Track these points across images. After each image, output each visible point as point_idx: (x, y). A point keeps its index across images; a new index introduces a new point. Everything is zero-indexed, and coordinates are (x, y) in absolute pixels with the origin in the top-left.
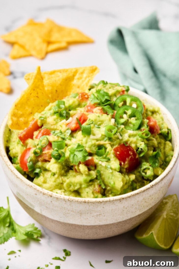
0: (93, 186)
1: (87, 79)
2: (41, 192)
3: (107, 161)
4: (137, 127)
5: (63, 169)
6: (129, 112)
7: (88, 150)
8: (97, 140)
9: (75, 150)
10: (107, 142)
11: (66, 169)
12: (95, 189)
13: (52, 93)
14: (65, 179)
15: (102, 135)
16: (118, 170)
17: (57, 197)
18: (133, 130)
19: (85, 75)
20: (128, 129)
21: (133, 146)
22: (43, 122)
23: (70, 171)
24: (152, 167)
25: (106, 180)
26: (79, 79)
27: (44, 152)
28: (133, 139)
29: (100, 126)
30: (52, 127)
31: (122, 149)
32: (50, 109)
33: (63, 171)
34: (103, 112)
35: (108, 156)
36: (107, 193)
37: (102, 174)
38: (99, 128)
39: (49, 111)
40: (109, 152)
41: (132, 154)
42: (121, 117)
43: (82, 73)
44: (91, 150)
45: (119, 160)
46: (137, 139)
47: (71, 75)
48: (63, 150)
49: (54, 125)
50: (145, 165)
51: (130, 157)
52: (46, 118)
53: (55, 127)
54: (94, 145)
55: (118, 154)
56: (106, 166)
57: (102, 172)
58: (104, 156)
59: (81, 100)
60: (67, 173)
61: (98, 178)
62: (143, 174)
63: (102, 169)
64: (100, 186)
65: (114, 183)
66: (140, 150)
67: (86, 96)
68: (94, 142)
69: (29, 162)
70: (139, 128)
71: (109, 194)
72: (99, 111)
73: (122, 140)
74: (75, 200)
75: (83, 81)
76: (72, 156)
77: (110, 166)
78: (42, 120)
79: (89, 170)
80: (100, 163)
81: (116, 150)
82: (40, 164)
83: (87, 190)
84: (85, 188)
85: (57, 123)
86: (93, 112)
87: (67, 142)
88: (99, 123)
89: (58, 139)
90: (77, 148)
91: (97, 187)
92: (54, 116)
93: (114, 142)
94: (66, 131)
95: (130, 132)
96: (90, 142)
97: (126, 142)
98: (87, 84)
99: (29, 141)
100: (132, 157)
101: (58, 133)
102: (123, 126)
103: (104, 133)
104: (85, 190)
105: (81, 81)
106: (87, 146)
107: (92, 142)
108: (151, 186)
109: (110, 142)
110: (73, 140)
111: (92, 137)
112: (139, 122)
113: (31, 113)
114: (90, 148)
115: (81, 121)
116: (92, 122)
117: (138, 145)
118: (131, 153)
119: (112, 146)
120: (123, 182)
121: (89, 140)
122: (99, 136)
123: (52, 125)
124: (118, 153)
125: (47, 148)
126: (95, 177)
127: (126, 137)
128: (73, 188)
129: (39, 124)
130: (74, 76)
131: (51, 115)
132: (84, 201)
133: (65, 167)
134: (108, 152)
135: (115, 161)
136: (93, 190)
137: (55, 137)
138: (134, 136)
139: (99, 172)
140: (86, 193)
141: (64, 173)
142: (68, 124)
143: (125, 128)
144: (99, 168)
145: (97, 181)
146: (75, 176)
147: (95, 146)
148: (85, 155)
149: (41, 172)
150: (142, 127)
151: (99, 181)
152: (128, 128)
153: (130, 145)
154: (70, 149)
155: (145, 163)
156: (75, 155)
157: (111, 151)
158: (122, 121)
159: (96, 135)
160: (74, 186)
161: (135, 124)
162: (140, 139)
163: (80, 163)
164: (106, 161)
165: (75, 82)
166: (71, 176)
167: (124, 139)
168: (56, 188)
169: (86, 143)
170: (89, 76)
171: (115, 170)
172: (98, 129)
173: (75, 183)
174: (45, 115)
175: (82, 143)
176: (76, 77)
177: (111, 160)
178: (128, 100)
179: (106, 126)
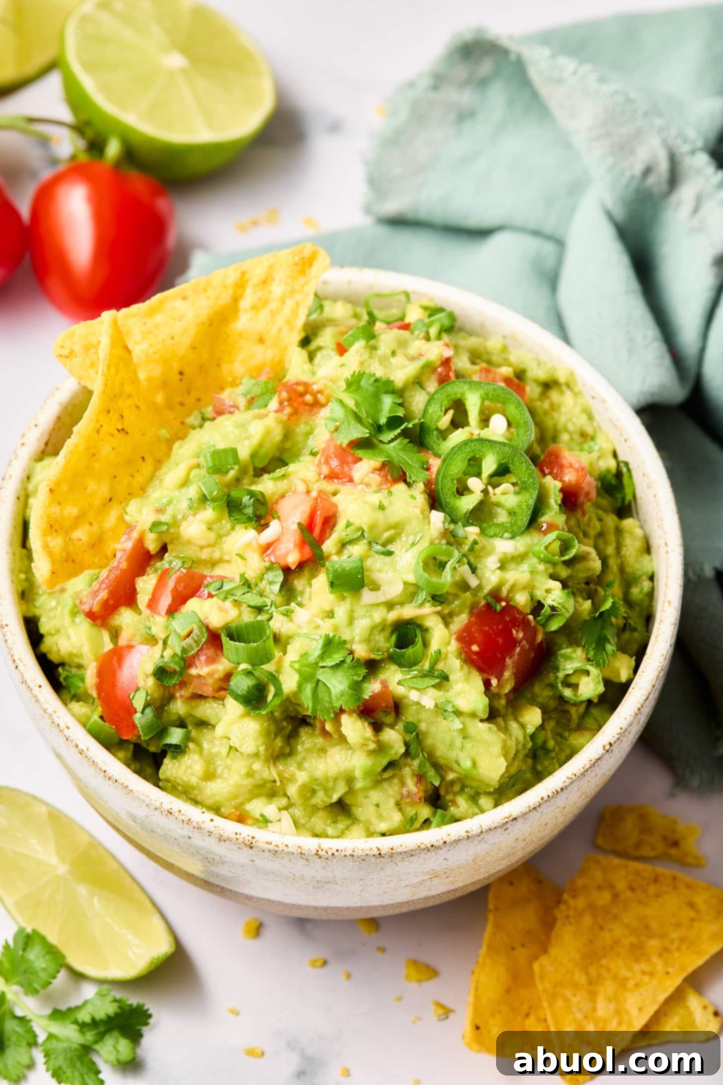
0: (396, 781)
1: (289, 303)
2: (210, 834)
3: (438, 686)
4: (525, 519)
5: (279, 731)
6: (489, 465)
7: (361, 651)
8: (390, 605)
9: (315, 666)
10: (428, 609)
11: (288, 727)
12: (404, 791)
13: (165, 384)
14: (290, 767)
15: (406, 584)
16: (485, 716)
17: (271, 847)
18: (512, 538)
19: (277, 289)
20: (495, 536)
21: (521, 599)
22: (167, 540)
23: (304, 732)
24: (598, 665)
25: (442, 752)
26: (255, 308)
27: (193, 671)
28: (517, 575)
29: (390, 547)
30: (204, 555)
31: (486, 628)
32: (185, 483)
33: (279, 742)
34: (389, 477)
35: (440, 666)
36: (447, 793)
37: (426, 734)
38: (389, 553)
39: (183, 491)
40: (443, 651)
41: (521, 635)
42: (462, 490)
43: (266, 282)
44: (372, 651)
45: (481, 670)
46: (532, 572)
47: (225, 298)
48: (269, 667)
49: (209, 546)
50: (568, 658)
51: (518, 650)
52: (175, 523)
53: (217, 555)
54: (382, 627)
55: (476, 653)
56: (436, 706)
57: (423, 726)
58: (426, 666)
59: (290, 415)
60: (292, 741)
61: (412, 750)
62: (567, 693)
63: (423, 716)
64: (420, 778)
65: (474, 764)
66: (546, 611)
67: (309, 398)
68: (378, 615)
69: (143, 712)
70: (533, 521)
71: (456, 794)
72: (376, 478)
73: (480, 587)
74: (343, 853)
75: (274, 314)
76: (308, 689)
77: (453, 706)
78: (161, 533)
79: (377, 727)
80: (414, 696)
81: (465, 638)
82: (179, 707)
83: (375, 796)
84: (365, 789)
85: (220, 537)
86: (351, 480)
87: (278, 624)
88: (387, 535)
89: (240, 616)
90: (322, 657)
91: (411, 785)
92: (205, 509)
93: (452, 602)
94: (263, 575)
95: (504, 546)
96: (364, 617)
97: (495, 595)
98: (290, 323)
99: (125, 618)
100: (522, 649)
101: (235, 588)
102: (472, 531)
103: (411, 578)
104: (367, 797)
105: (264, 314)
106: (357, 639)
107: (371, 616)
108: (608, 747)
109: (439, 608)
110: (301, 615)
111: (367, 596)
112: (530, 499)
113: (110, 500)
114: (368, 640)
115: (317, 530)
116: (360, 533)
117: (539, 594)
118: (519, 634)
119: (446, 620)
120: (505, 756)
121: (360, 612)
122: (393, 589)
123: (202, 548)
124: (475, 648)
125: (203, 658)
126: (402, 750)
127: (490, 574)
128: (325, 799)
129: (152, 546)
130: (236, 300)
131: (191, 508)
132: (376, 852)
133: (285, 724)
134: (439, 652)
135: (467, 679)
136: (399, 797)
137: (228, 604)
138: (519, 558)
139: (411, 728)
140: (372, 809)
141: (282, 748)
142: (267, 548)
143: (483, 532)
144: (409, 715)
145: (409, 760)
146: (323, 751)
147: (383, 630)
148: (355, 678)
149: (188, 738)
150: (543, 515)
151: (416, 763)
152: (492, 531)
153: (512, 603)
154: (298, 661)
155: (567, 651)
156: (318, 681)
157: (449, 643)
158: (467, 503)
159: (382, 588)
160: (327, 791)
161: (517, 510)
162: (541, 567)
163: (342, 711)
164: (434, 686)
165: (243, 322)
166: (309, 750)
167: (484, 583)
168: (257, 796)
169: (351, 621)
170: (293, 292)
171: (473, 715)
172: (387, 559)
173: (327, 779)
174: (170, 511)
175: (336, 628)
176: (244, 304)
177: (451, 678)
178: (473, 404)
179: (413, 544)
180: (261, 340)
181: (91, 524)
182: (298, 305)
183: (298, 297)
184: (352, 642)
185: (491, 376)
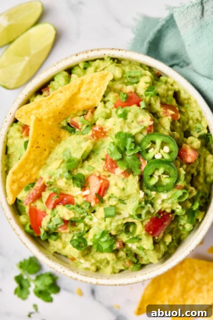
0: (123, 261)
1: (98, 89)
3: (138, 242)
8: (124, 219)
9: (99, 240)
10: (137, 220)
15: (130, 215)
16: (152, 249)
18: (167, 192)
19: (94, 85)
21: (168, 210)
26: (86, 91)
28: (167, 205)
29: (126, 202)
31: (155, 226)
34: (127, 174)
35: (139, 237)
39: (58, 171)
43: (90, 82)
45: (152, 235)
46: (172, 203)
48: (83, 237)
49: (66, 188)
51: (165, 227)
52: (55, 182)
54: (121, 225)
58: (135, 236)
59: (96, 140)
61: (129, 255)
62: (181, 228)
64: (130, 260)
67: (102, 134)
68: (120, 222)
69: (43, 235)
70: (175, 185)
73: (154, 212)
75: (92, 92)
76: (96, 245)
77: (142, 247)
81: (148, 229)
85: (70, 187)
86: (114, 174)
87: (87, 221)
88: (125, 199)
90: (101, 237)
94: (84, 203)
95: (164, 196)
96: (115, 222)
97: (159, 212)
102: (153, 193)
103: (132, 213)
105: (89, 92)
106: (113, 229)
107: (118, 223)
109: (140, 220)
110: (95, 219)
111: (117, 217)
112: (174, 180)
113: (34, 167)
114: (116, 229)
115: (102, 193)
117: (174, 209)
119: (142, 223)
122: (126, 215)
123: (64, 187)
124: (151, 232)
125: (62, 228)
126: (125, 256)
127: (159, 206)
131: (60, 177)
135: (147, 240)
142: (86, 196)
145: (127, 258)
148: (111, 243)
150: (178, 183)
154: (93, 239)
156: (99, 244)
157: (142, 231)
158: (153, 182)
161: (170, 184)
162: (176, 201)
165: (82, 95)
167: (156, 210)
169: (111, 223)
171: (149, 250)
172: (124, 205)
174: (53, 178)
175: (106, 227)
176: (82, 89)
177: (143, 240)
178: (158, 142)
179: (133, 202)
180: (88, 99)
181: (27, 175)
182: (101, 89)
183: (101, 87)
184: (111, 230)
185: (167, 114)
